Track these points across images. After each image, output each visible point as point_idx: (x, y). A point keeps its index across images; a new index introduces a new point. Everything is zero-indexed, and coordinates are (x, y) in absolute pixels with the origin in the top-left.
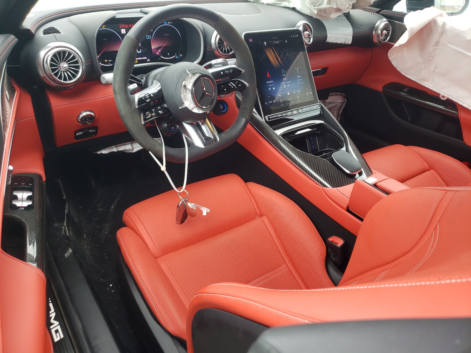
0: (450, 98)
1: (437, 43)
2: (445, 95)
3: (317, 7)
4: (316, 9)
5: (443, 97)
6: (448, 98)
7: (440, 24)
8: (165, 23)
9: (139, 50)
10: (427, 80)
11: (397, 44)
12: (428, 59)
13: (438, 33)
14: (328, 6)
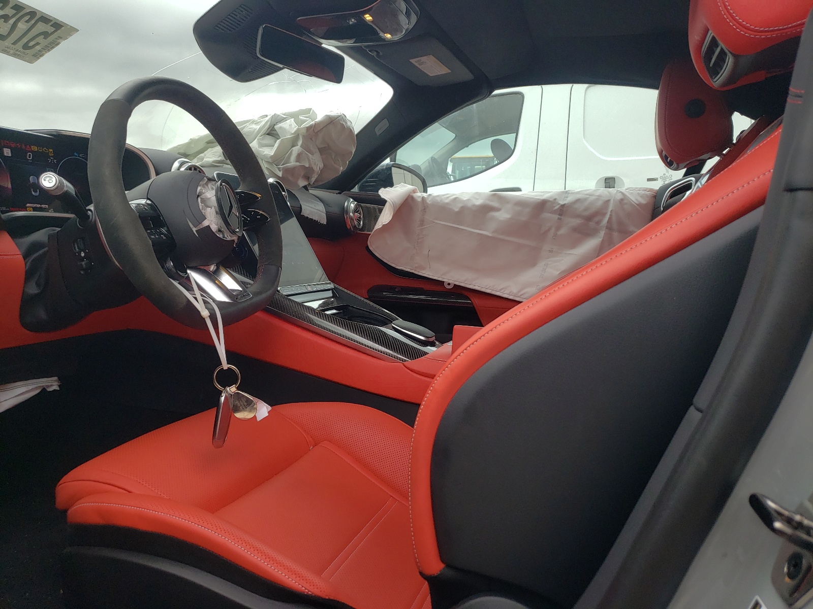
0: (457, 283)
1: (422, 222)
2: (450, 282)
3: (283, 165)
4: (281, 169)
5: (449, 284)
6: (455, 285)
7: (419, 200)
8: (76, 154)
9: (36, 192)
10: (424, 269)
11: (379, 225)
12: (418, 242)
13: (420, 210)
14: (298, 164)
